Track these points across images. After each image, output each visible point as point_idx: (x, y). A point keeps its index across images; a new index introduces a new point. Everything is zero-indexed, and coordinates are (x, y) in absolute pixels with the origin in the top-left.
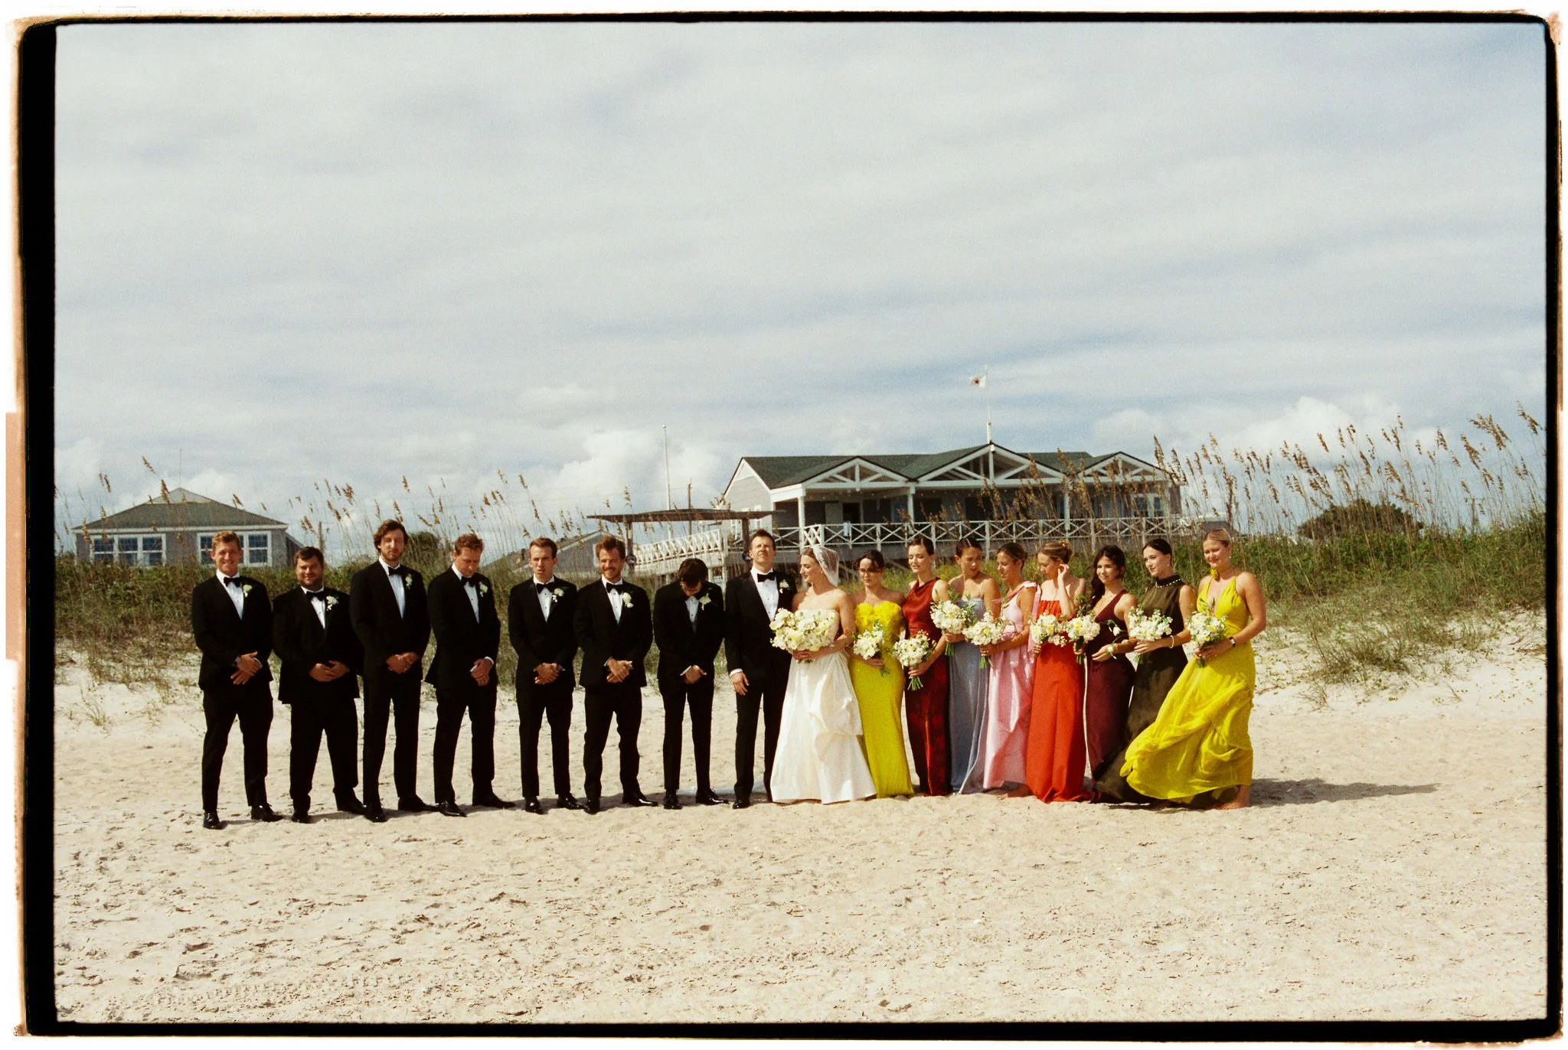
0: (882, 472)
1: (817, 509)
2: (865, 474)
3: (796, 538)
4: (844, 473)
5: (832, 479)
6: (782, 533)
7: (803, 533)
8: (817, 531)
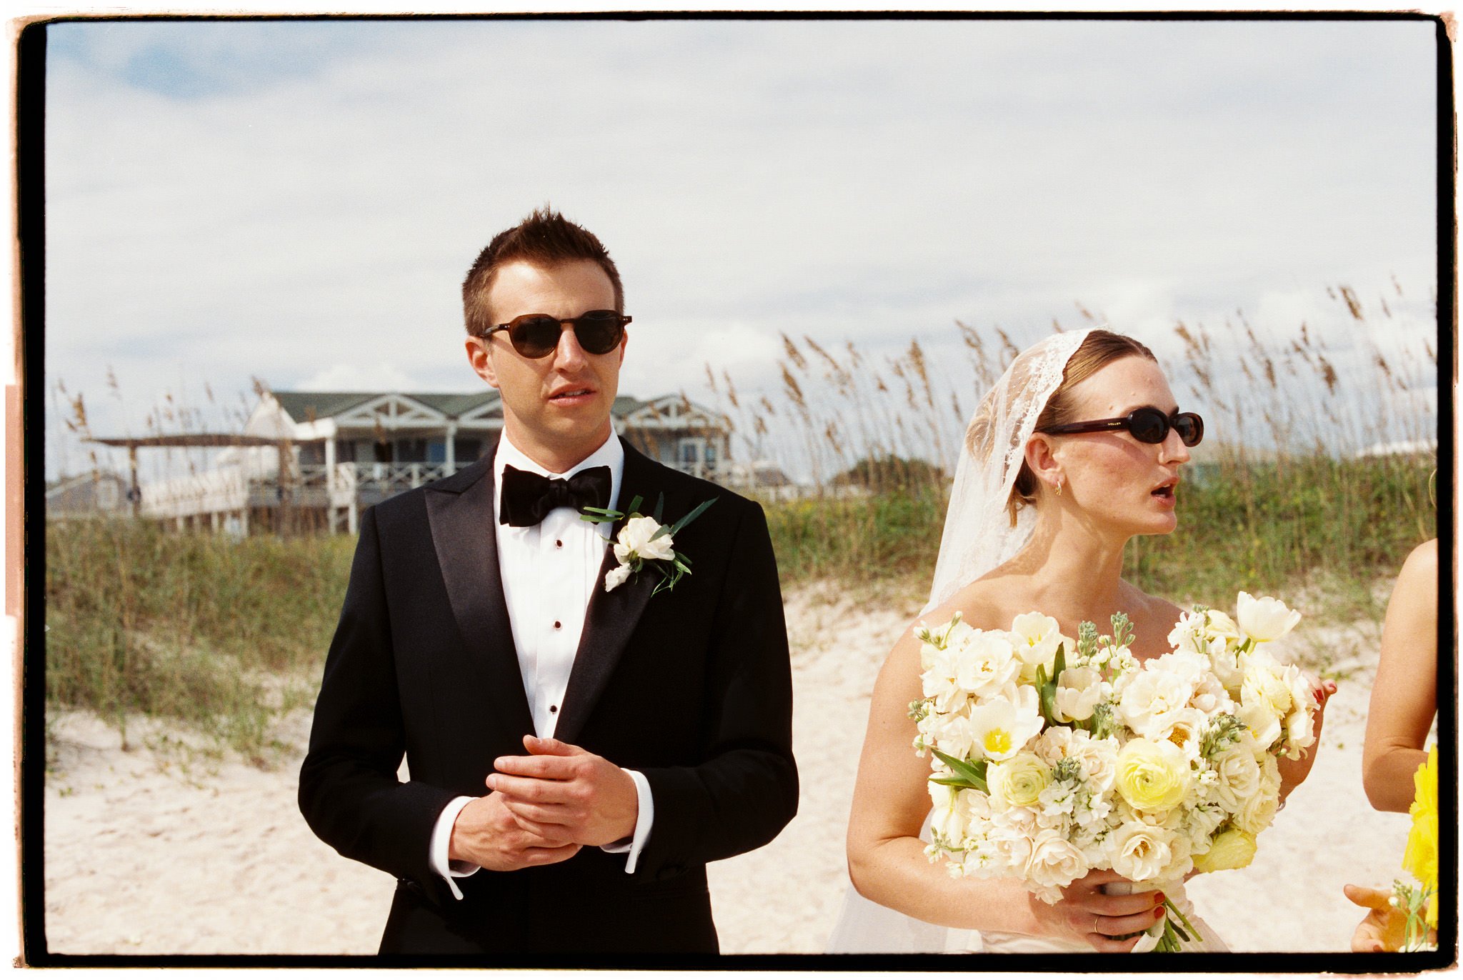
0: (419, 408)
1: (348, 446)
2: (401, 410)
3: (323, 479)
4: (378, 410)
5: (365, 415)
6: (306, 473)
7: (331, 475)
8: (348, 472)
